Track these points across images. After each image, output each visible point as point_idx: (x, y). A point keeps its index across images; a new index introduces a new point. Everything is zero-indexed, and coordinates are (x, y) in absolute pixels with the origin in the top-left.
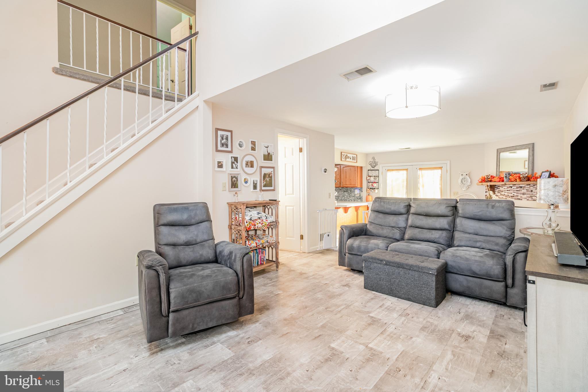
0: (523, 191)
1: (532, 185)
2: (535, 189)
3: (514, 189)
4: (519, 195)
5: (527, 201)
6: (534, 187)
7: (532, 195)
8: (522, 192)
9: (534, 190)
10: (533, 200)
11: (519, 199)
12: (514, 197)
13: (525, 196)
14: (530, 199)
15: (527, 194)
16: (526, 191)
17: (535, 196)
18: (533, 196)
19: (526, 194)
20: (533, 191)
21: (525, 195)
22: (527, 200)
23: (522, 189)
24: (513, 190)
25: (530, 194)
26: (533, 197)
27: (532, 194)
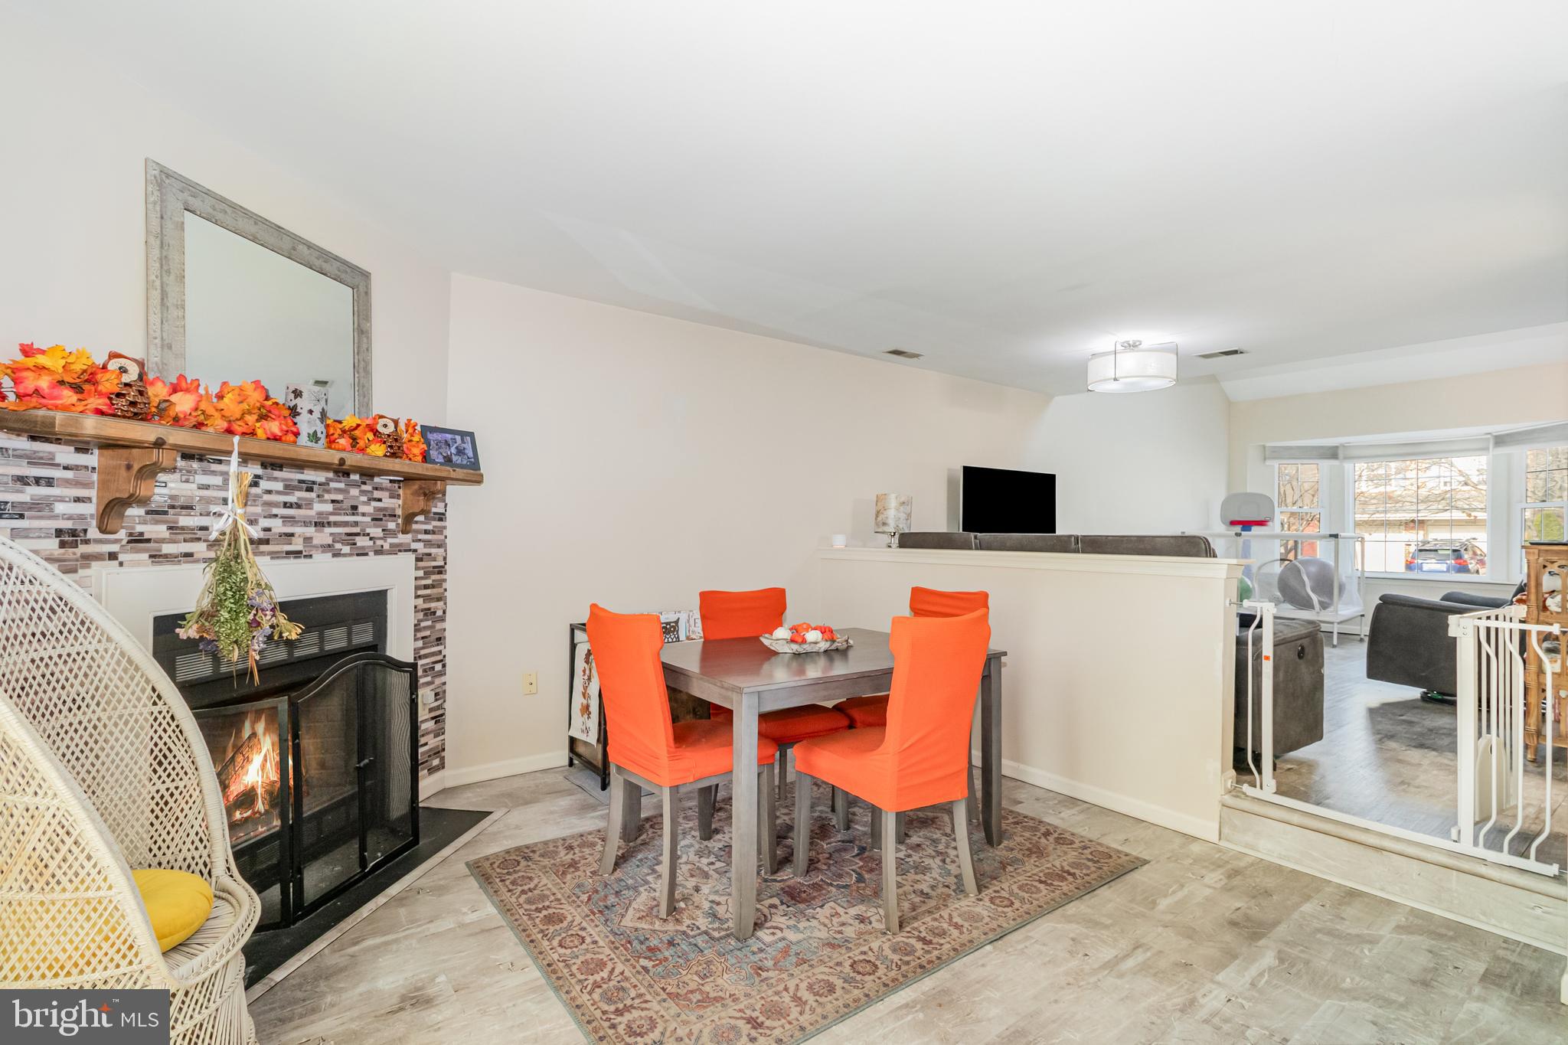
0: (318, 507)
2: (364, 499)
3: (269, 492)
4: (298, 530)
5: (335, 559)
6: (364, 487)
7: (357, 530)
8: (312, 513)
9: (364, 503)
10: (358, 555)
11: (297, 554)
12: (267, 542)
13: (324, 537)
14: (346, 549)
15: (336, 524)
16: (329, 507)
17: (364, 535)
18: (358, 534)
19: (329, 523)
20: (362, 509)
21: (328, 530)
22: (334, 555)
23: (313, 495)
24: (266, 497)
25: (345, 524)
26: (357, 539)
27: (356, 524)
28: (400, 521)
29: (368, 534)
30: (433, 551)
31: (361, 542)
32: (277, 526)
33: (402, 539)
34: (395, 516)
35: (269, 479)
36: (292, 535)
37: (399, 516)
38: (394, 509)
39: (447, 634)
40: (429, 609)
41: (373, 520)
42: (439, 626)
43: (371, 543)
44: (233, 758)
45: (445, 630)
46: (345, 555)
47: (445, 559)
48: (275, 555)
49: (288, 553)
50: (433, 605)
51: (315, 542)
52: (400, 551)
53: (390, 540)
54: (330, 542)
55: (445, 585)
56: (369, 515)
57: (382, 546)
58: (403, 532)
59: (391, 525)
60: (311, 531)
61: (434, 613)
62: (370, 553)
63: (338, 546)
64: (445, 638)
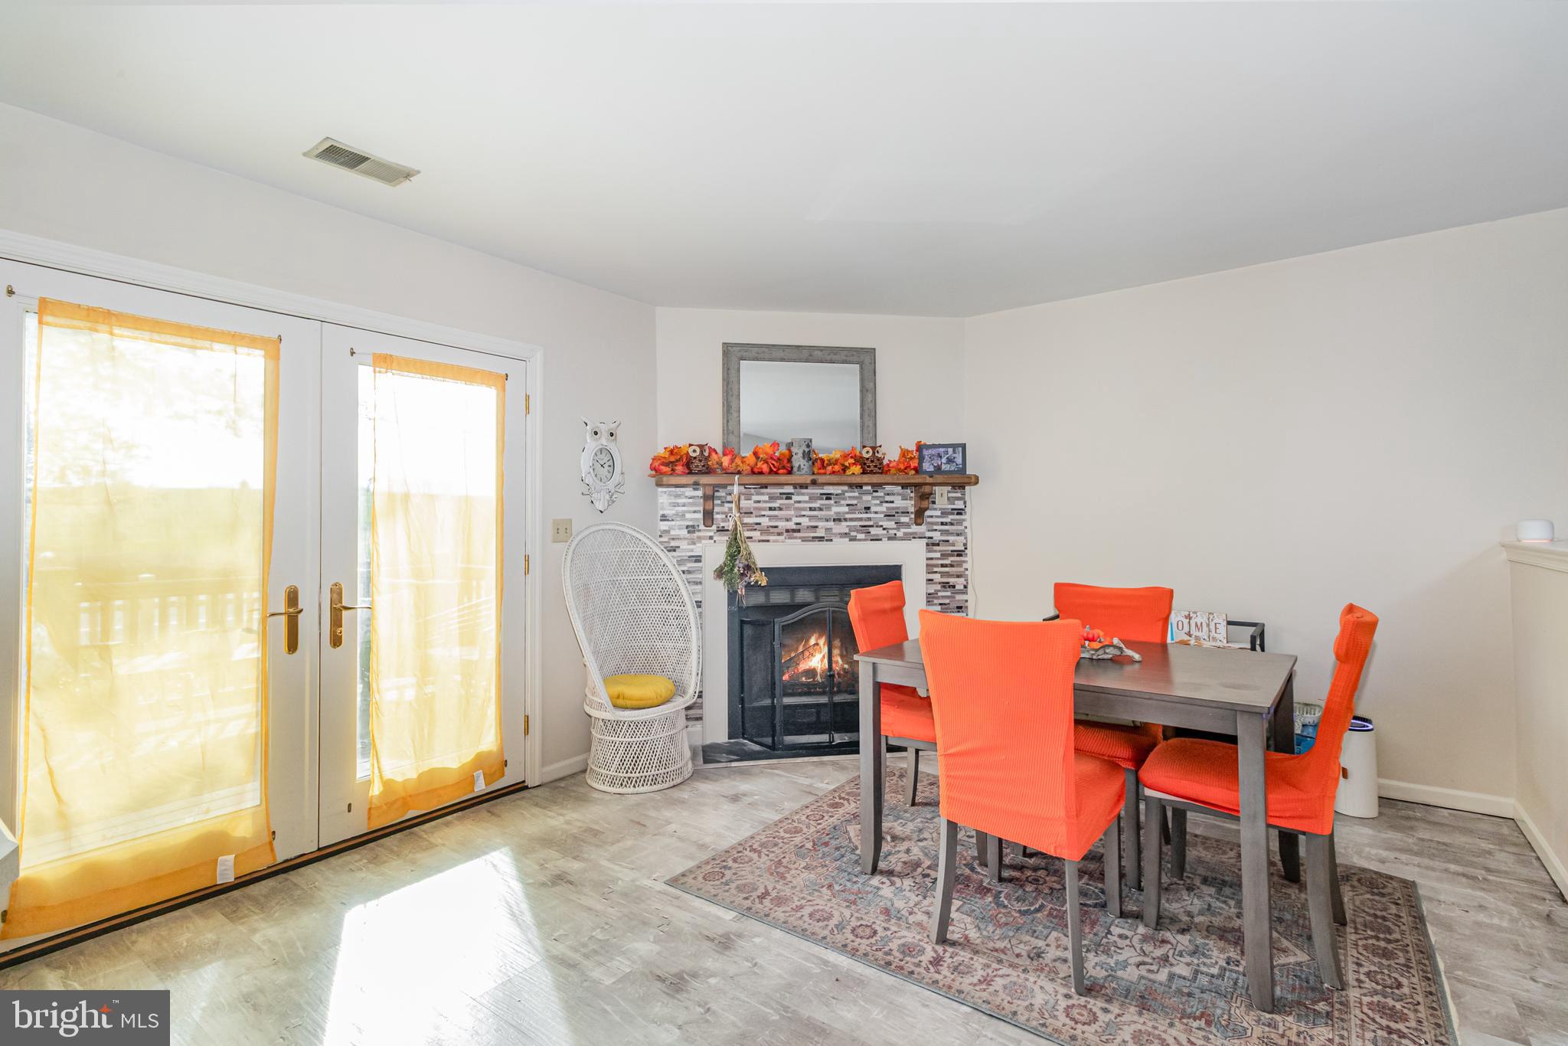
0: (835, 509)
1: (869, 488)
2: (878, 502)
3: (799, 502)
4: (821, 524)
5: (851, 542)
6: (875, 494)
7: (871, 523)
8: (832, 513)
9: (876, 505)
10: (872, 540)
11: (821, 539)
12: (799, 531)
13: (843, 527)
14: (861, 536)
15: (851, 520)
16: (846, 509)
17: (877, 526)
18: (872, 526)
19: (846, 520)
20: (873, 509)
21: (844, 524)
22: (851, 540)
23: (832, 502)
24: (797, 505)
25: (861, 519)
26: (871, 529)
27: (869, 519)
28: (913, 516)
29: (882, 526)
30: (951, 538)
31: (874, 531)
32: (805, 522)
33: (915, 529)
34: (908, 513)
35: (798, 494)
36: (816, 527)
37: (912, 513)
38: (907, 508)
39: (968, 604)
40: (948, 583)
41: (885, 516)
42: (958, 597)
43: (885, 532)
44: (803, 652)
45: (967, 601)
46: (860, 540)
47: (965, 545)
48: (804, 540)
49: (813, 538)
50: (952, 581)
51: (834, 531)
52: (914, 538)
53: (903, 530)
54: (847, 531)
55: (965, 566)
56: (882, 513)
57: (895, 534)
58: (917, 524)
59: (904, 519)
60: (831, 524)
61: (954, 587)
62: (883, 539)
63: (853, 534)
64: (967, 607)
